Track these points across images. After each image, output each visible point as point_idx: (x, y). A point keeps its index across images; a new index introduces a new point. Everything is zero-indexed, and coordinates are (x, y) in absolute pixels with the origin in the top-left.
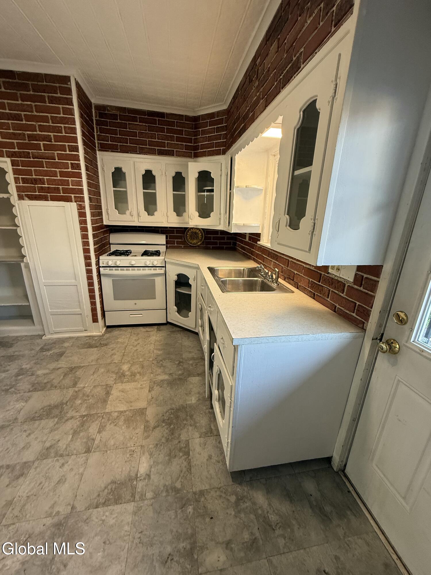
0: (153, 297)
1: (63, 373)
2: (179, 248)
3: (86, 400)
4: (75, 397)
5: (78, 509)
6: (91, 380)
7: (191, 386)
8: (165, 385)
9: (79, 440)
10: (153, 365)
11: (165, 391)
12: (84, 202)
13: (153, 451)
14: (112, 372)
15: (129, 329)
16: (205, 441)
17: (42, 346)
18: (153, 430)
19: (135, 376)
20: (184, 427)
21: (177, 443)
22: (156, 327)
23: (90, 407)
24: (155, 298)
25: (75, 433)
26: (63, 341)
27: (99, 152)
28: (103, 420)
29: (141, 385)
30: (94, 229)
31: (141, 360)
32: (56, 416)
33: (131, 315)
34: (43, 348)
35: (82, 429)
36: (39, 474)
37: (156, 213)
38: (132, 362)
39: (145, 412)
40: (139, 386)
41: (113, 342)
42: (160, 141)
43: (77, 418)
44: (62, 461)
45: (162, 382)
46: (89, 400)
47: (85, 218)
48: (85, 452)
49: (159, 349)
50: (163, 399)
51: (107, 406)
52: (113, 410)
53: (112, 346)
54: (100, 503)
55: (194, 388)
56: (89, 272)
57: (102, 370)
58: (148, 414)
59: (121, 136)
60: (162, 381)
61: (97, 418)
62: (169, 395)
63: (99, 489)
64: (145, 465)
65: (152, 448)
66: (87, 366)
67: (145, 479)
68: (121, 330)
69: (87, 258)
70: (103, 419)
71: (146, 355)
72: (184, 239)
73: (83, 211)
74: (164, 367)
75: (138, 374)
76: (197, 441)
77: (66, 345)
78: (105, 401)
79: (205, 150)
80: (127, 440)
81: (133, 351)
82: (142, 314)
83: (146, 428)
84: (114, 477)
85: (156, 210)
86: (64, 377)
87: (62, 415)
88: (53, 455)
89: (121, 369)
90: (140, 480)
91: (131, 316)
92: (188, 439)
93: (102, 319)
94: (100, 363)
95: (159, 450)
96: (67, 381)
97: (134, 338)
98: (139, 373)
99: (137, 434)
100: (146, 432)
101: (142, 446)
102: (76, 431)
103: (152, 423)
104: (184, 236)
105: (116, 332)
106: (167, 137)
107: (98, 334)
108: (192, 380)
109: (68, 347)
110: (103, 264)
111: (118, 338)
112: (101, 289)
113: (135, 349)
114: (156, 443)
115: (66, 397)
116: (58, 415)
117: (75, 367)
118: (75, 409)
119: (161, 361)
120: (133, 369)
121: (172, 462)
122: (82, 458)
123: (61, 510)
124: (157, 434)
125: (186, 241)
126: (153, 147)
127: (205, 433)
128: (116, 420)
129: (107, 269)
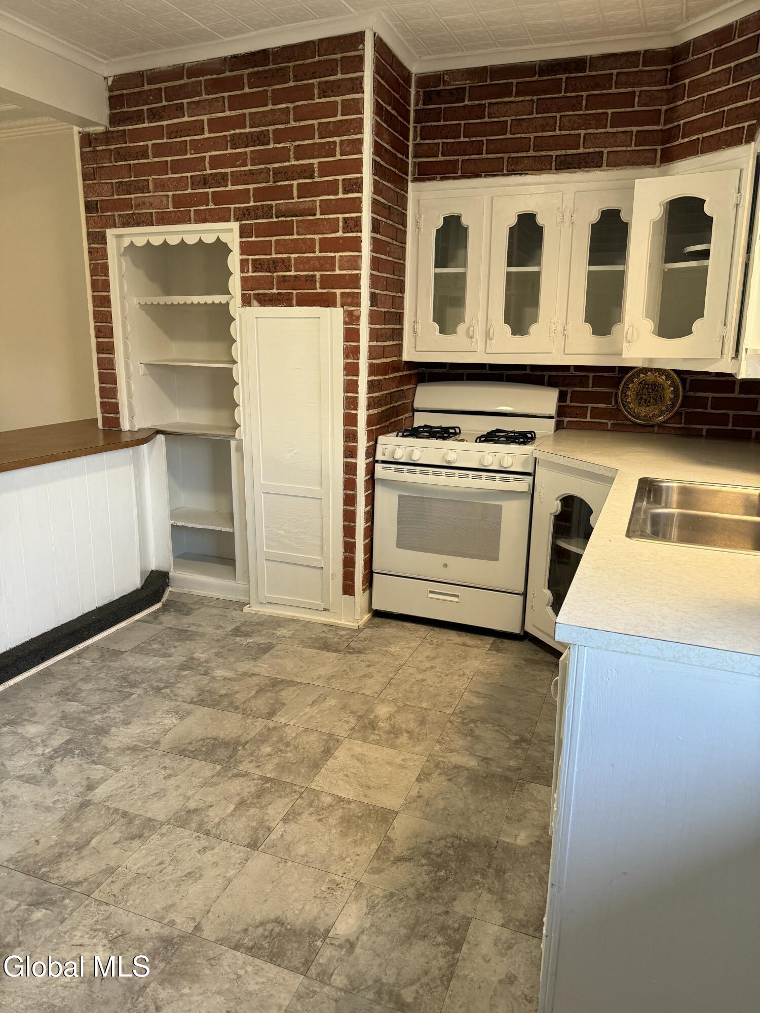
0: (492, 555)
1: (258, 685)
2: (597, 430)
3: (281, 751)
4: (263, 739)
5: (205, 935)
6: (305, 715)
7: (529, 805)
8: (460, 780)
9: (244, 819)
10: (449, 725)
11: (456, 793)
12: (358, 305)
13: (378, 903)
14: (351, 712)
15: (422, 630)
16: (512, 939)
17: (238, 624)
18: (394, 863)
19: (397, 736)
20: (471, 888)
21: (439, 911)
22: (491, 640)
23: (283, 767)
24: (496, 558)
25: (242, 804)
26: (278, 622)
27: (414, 184)
28: (300, 801)
29: (404, 760)
30: (373, 370)
31: (424, 705)
32: (220, 762)
33: (431, 592)
34: (238, 630)
35: (255, 801)
36: (164, 846)
37: (533, 329)
38: (401, 705)
39: (391, 821)
40: (399, 760)
41: (376, 649)
42: (568, 132)
43: (254, 779)
44: (204, 843)
45: (456, 771)
46: (286, 752)
47: (356, 344)
48: (249, 845)
49: (479, 693)
50: (445, 809)
51: (317, 778)
52: (326, 789)
53: (371, 657)
54: (243, 944)
55: (536, 813)
56: (350, 469)
57: (333, 702)
58: (395, 825)
59: (467, 139)
60: (456, 767)
61: (290, 793)
62: (461, 805)
63: (249, 921)
64: (351, 921)
65: (377, 896)
66: (305, 684)
67: (341, 947)
68: (403, 627)
69: (350, 436)
70: (299, 799)
71: (441, 699)
72: (616, 402)
73: (354, 326)
74: (477, 738)
75: (404, 734)
76: (493, 930)
77: (281, 632)
78: (316, 766)
79: (695, 137)
80: (332, 858)
81: (414, 680)
82: (457, 596)
83: (382, 852)
84: (283, 912)
85: (535, 320)
86: (257, 692)
87: (231, 763)
88: (194, 825)
89: (372, 712)
90: (331, 944)
91: (431, 595)
92: (469, 915)
93: (364, 590)
94: (334, 686)
95: (393, 907)
96: (260, 704)
97: (428, 651)
98: (408, 732)
99: (358, 855)
100: (379, 859)
101: (359, 884)
102: (245, 801)
103: (399, 848)
104: (616, 394)
105: (391, 629)
106: (586, 122)
107: (352, 624)
108: (539, 792)
109: (284, 637)
110: (384, 454)
111: (390, 643)
112: (370, 516)
113: (420, 677)
114: (392, 890)
115: (248, 732)
116: (224, 760)
117: (283, 680)
118: (256, 761)
119: (474, 721)
120: (400, 719)
121: (411, 944)
122: (239, 852)
123: (178, 921)
124: (401, 874)
125: (620, 410)
126: (544, 153)
127: (520, 921)
128: (323, 812)
129: (390, 469)
